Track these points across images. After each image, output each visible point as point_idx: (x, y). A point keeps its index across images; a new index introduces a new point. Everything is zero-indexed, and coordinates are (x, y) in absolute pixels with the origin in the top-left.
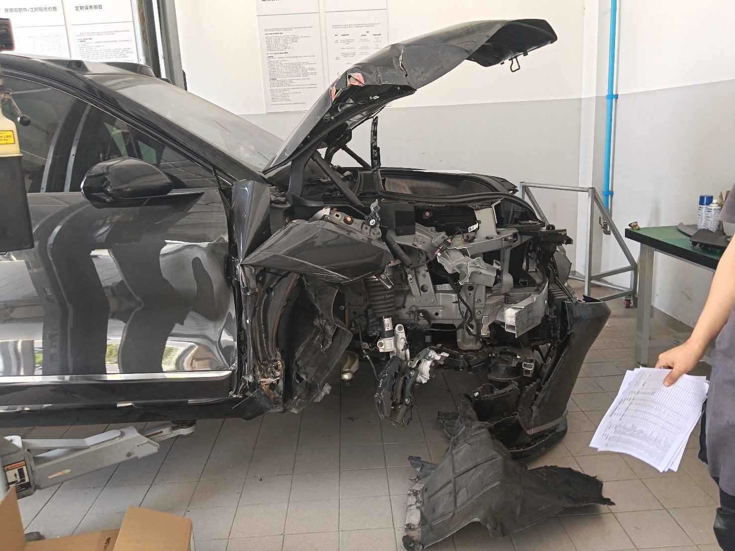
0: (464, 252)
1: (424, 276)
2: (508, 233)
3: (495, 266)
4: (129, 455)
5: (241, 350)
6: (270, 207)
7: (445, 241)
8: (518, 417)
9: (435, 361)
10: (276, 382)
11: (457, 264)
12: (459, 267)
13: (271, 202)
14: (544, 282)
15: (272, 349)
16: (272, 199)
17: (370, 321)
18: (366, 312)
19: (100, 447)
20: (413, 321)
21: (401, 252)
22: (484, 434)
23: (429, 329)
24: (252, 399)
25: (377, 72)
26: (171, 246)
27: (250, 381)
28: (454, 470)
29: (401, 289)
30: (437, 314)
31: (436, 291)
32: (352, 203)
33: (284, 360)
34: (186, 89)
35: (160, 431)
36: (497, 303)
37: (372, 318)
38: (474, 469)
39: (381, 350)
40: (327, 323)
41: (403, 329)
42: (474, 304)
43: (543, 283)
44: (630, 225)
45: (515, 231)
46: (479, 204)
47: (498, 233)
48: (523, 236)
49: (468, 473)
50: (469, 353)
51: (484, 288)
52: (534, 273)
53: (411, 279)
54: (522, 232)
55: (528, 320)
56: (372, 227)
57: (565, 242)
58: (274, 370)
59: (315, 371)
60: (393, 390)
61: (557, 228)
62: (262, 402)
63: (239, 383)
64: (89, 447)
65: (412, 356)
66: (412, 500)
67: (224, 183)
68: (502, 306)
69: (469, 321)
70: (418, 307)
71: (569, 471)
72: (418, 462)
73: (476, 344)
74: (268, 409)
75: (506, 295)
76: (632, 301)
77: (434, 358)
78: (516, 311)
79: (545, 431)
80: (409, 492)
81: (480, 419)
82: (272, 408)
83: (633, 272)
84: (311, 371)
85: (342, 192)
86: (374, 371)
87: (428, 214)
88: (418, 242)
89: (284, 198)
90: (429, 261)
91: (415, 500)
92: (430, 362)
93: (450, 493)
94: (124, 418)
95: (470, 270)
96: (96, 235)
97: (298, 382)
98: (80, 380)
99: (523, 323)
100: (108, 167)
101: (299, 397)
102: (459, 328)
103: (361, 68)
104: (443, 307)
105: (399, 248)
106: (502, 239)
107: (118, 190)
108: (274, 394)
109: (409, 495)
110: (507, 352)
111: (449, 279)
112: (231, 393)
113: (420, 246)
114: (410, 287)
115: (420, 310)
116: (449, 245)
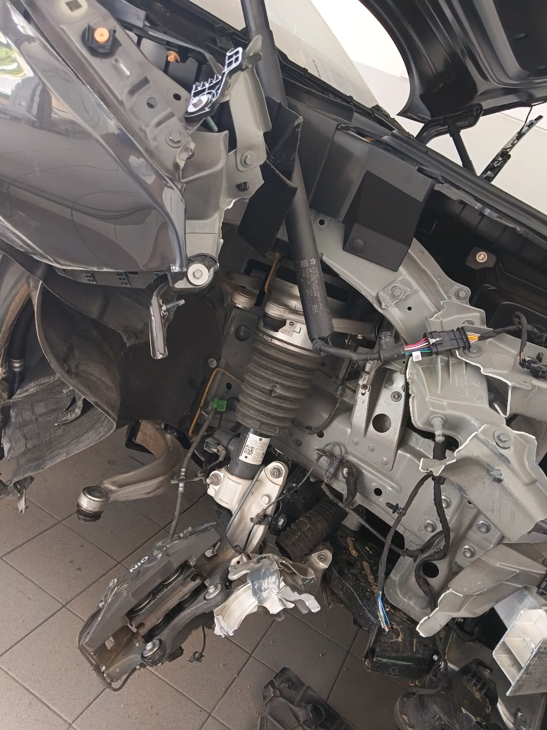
0: (497, 393)
1: (398, 396)
7: (462, 331)
30: (378, 491)
31: (402, 443)
39: (211, 494)
41: (283, 479)
42: (470, 526)
53: (363, 386)
60: (151, 597)
65: (258, 548)
70: (347, 452)
73: (423, 609)
87: (482, 257)
88: (393, 297)
102: (409, 552)
104: (398, 489)
105: (315, 277)
113: (392, 312)
114: (356, 401)
115: (347, 461)
116: (464, 348)
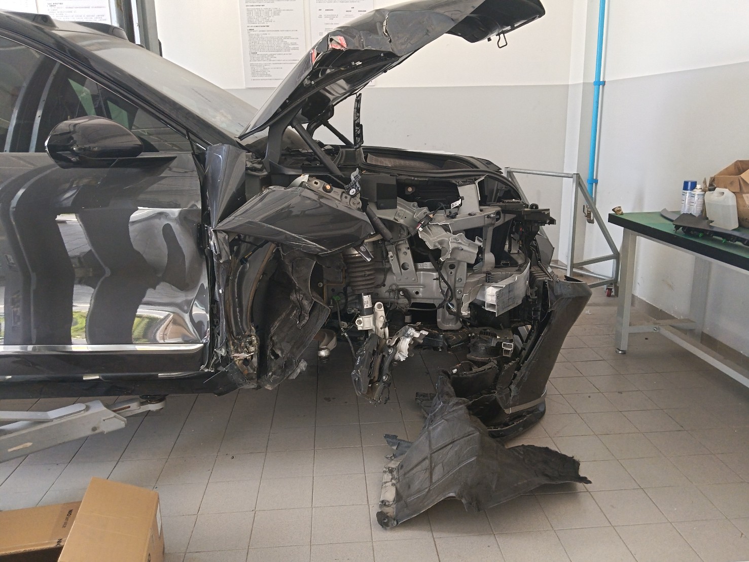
0: (446, 228)
1: (405, 253)
2: (491, 210)
3: (477, 242)
4: (94, 429)
5: (214, 322)
6: (246, 174)
7: (427, 216)
8: (496, 395)
9: (414, 339)
10: (250, 357)
11: (438, 240)
12: (441, 243)
13: (247, 169)
14: (526, 263)
15: (247, 324)
16: (248, 166)
17: (349, 299)
18: (345, 289)
19: (63, 420)
20: (393, 300)
21: (382, 225)
22: (462, 410)
23: (409, 308)
24: (225, 374)
25: (360, 36)
26: (141, 213)
27: (223, 354)
28: (430, 446)
29: (381, 267)
30: (417, 293)
31: (417, 269)
32: (331, 173)
33: (259, 336)
34: (161, 55)
35: (128, 406)
36: (478, 282)
37: (351, 295)
38: (451, 446)
39: (360, 328)
40: (304, 297)
41: (383, 307)
42: (455, 283)
43: (524, 264)
44: (613, 210)
45: (499, 209)
46: (462, 180)
47: (481, 210)
48: (507, 214)
49: (444, 449)
50: (449, 333)
51: (466, 265)
52: (517, 255)
53: (392, 257)
54: (505, 211)
55: (509, 299)
56: (353, 196)
57: (548, 221)
58: (248, 345)
59: (290, 347)
60: (371, 367)
61: (540, 208)
62: (235, 377)
63: (211, 358)
64: (52, 420)
65: (391, 335)
66: (388, 477)
67: (198, 148)
68: (483, 285)
69: (450, 301)
70: (398, 286)
71: (547, 450)
72: (394, 440)
73: (455, 324)
74: (241, 384)
75: (488, 273)
76: (613, 290)
77: (413, 335)
78: (497, 290)
79: (523, 411)
80: (384, 469)
81: (458, 395)
82: (246, 383)
83: (615, 260)
84: (287, 347)
85: (322, 162)
86: (352, 349)
87: (410, 189)
88: (399, 216)
89: (261, 166)
90: (409, 236)
91: (391, 477)
92: (410, 339)
93: (426, 469)
94: (90, 391)
95: (452, 246)
96: (62, 199)
97: (273, 358)
98: (43, 350)
99: (504, 302)
100: (75, 125)
101: (274, 373)
102: (439, 307)
103: (344, 31)
104: (424, 286)
105: (379, 222)
106: (485, 215)
107: (85, 149)
108: (248, 370)
109: (385, 472)
110: (487, 333)
111: (430, 257)
112: (202, 367)
113: (401, 221)
114: (391, 265)
115: (400, 289)
116: (431, 220)
